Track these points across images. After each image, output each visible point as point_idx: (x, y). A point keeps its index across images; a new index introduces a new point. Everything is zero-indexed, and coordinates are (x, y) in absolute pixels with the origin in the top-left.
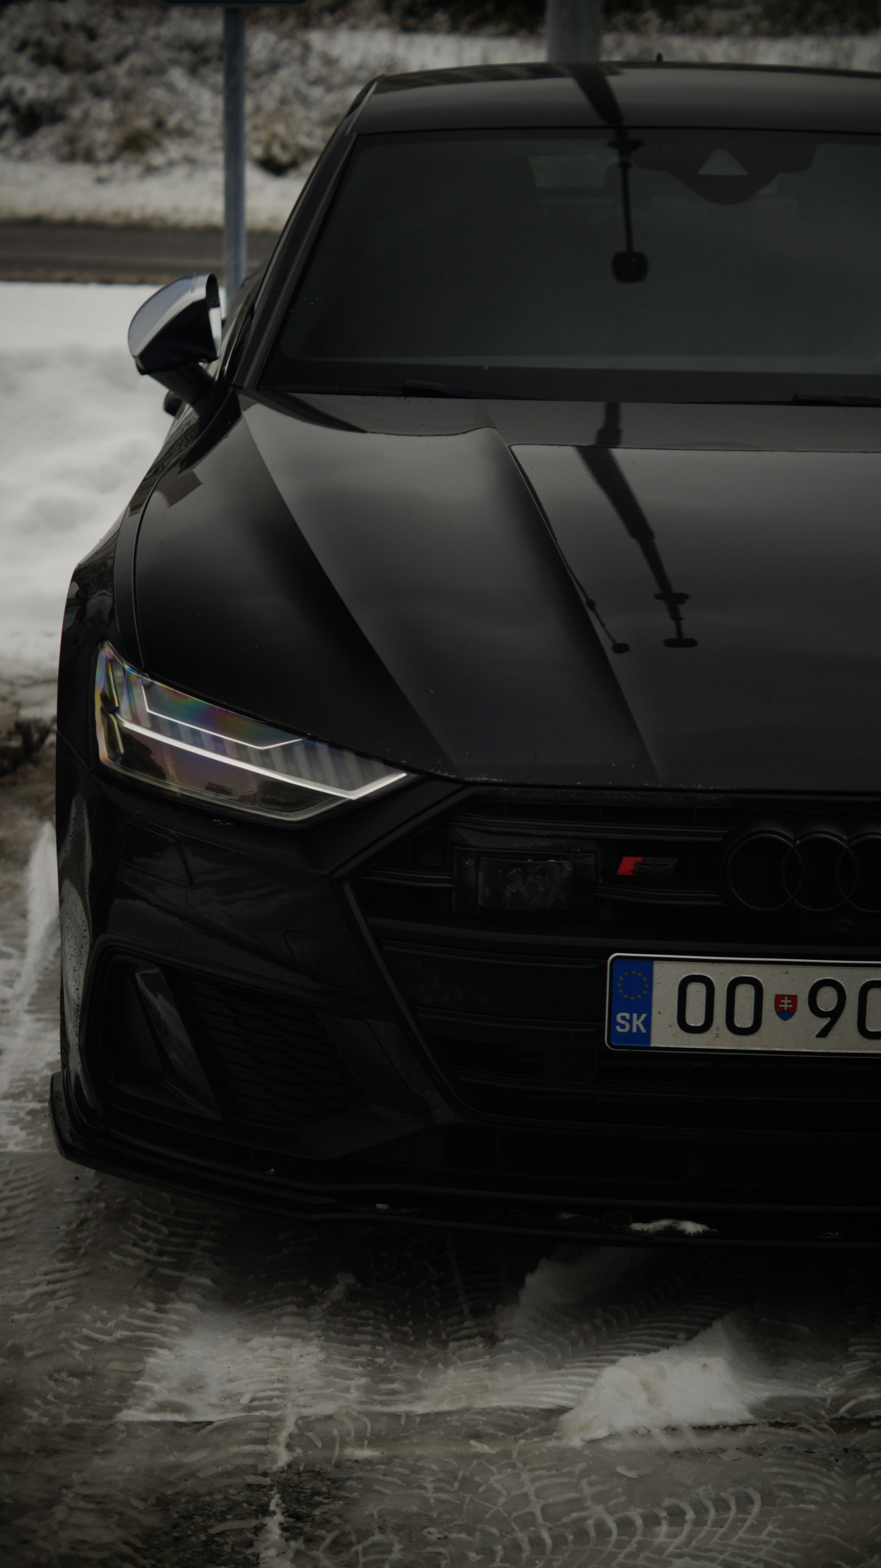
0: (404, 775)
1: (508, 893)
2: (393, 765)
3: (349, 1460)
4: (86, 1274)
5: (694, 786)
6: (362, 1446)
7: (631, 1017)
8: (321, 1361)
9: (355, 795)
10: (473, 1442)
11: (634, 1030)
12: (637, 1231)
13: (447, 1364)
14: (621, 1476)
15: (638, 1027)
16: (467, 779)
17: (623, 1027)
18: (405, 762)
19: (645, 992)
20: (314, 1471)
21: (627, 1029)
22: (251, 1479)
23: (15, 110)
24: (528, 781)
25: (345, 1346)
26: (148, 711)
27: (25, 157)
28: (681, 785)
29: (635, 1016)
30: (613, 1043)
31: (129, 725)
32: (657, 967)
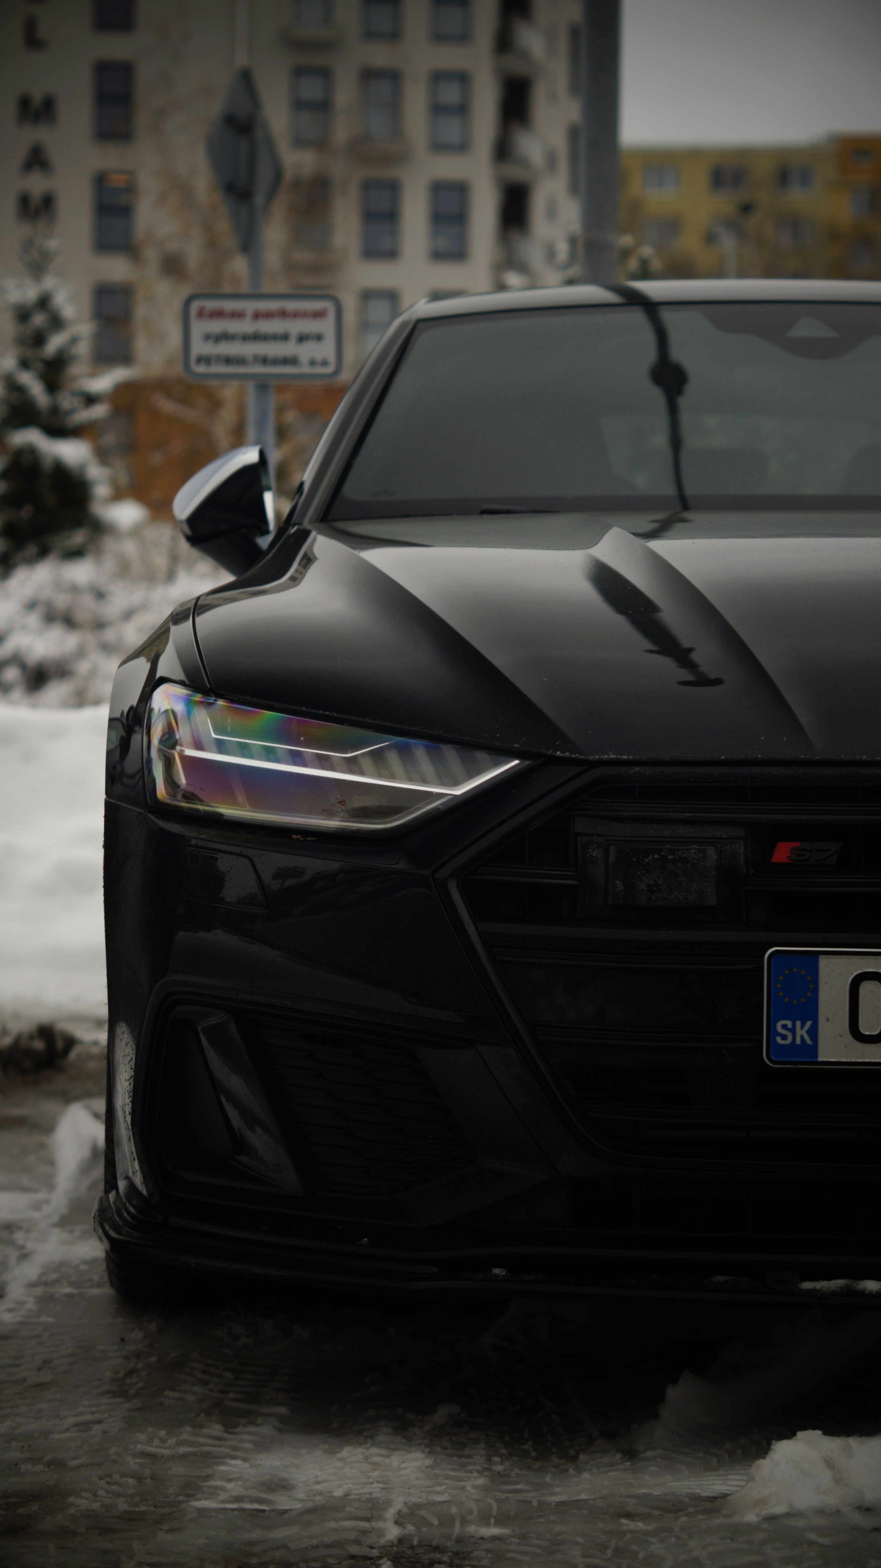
0: (516, 762)
1: (644, 886)
2: (502, 753)
3: (473, 1537)
4: (139, 1409)
5: (858, 758)
6: (488, 1525)
7: (794, 1025)
8: (427, 1467)
9: (459, 791)
10: (623, 1521)
11: (798, 1041)
12: (808, 1290)
13: (579, 1471)
14: (811, 1543)
15: (802, 1037)
16: (591, 758)
17: (784, 1037)
18: (518, 746)
19: (809, 994)
20: (430, 1546)
21: (789, 1041)
22: (354, 1550)
24: (664, 757)
25: (455, 1458)
26: (214, 736)
28: (843, 757)
29: (798, 1023)
30: (773, 1058)
31: (191, 752)
32: (824, 963)
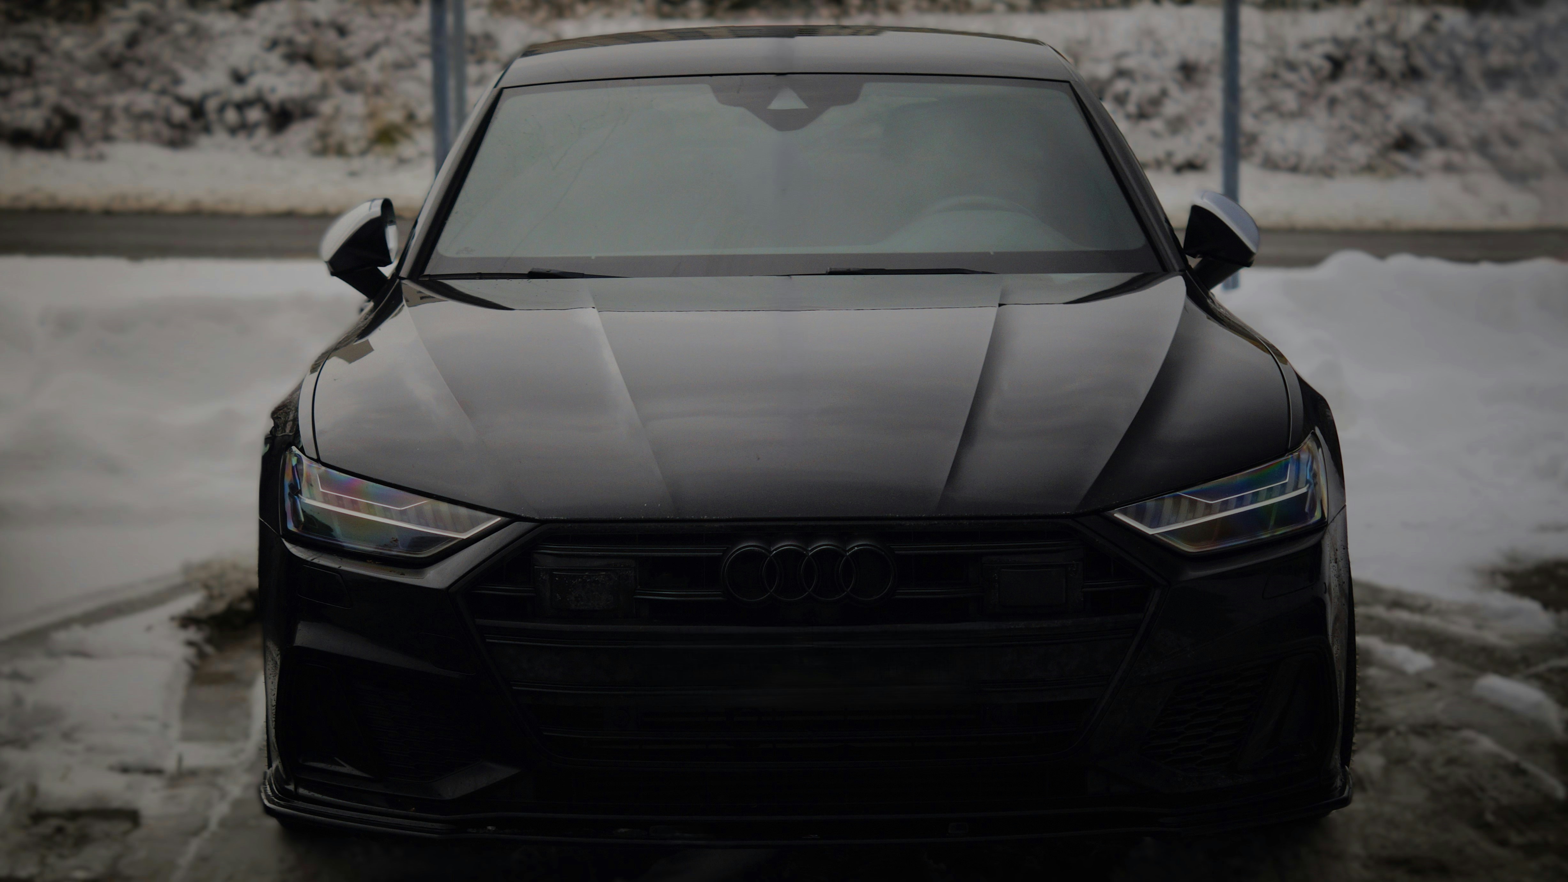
0: (499, 519)
1: (573, 597)
2: (491, 513)
9: (462, 535)
16: (542, 519)
23: (267, 107)
26: (321, 490)
27: (277, 153)
31: (308, 501)
